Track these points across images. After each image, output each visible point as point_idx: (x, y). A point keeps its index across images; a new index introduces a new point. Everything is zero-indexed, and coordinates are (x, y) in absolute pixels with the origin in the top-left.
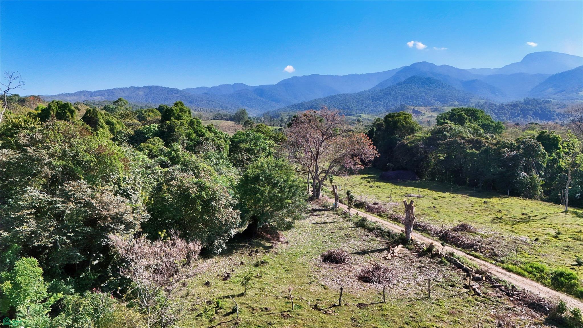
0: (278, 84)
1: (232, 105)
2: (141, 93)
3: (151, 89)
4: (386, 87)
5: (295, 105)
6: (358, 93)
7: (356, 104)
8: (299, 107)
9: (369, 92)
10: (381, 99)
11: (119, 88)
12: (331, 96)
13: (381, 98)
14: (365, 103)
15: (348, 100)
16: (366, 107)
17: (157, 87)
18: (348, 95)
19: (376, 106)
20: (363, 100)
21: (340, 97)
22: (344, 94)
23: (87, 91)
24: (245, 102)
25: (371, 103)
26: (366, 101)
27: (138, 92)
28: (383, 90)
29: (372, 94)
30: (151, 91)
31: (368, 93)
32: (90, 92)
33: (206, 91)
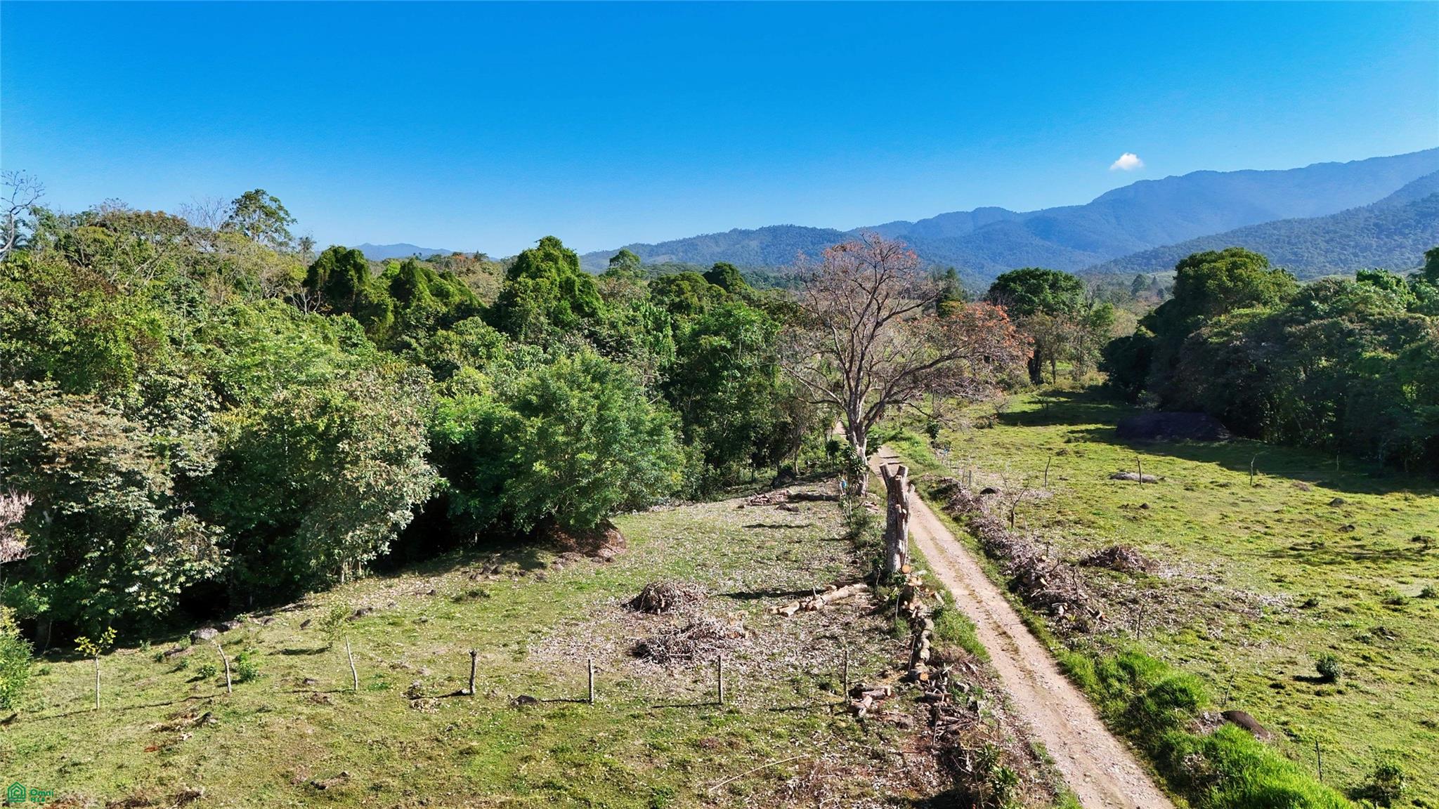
0: (1095, 203)
1: (966, 262)
2: (754, 244)
3: (775, 233)
4: (1426, 195)
5: (1136, 255)
6: (1333, 217)
7: (1323, 245)
8: (1149, 260)
9: (1371, 211)
10: (1407, 231)
11: (707, 236)
12: (1245, 228)
13: (1408, 226)
14: (1352, 243)
15: (1298, 237)
16: (1356, 255)
17: (790, 228)
18: (1301, 222)
19: (1390, 251)
20: (1348, 236)
21: (1274, 229)
22: (1289, 221)
23: (643, 245)
24: (1001, 254)
25: (1374, 242)
26: (1357, 237)
27: (747, 241)
28: (1414, 204)
29: (1377, 217)
30: (775, 237)
31: (1367, 214)
32: (649, 245)
33: (905, 232)
